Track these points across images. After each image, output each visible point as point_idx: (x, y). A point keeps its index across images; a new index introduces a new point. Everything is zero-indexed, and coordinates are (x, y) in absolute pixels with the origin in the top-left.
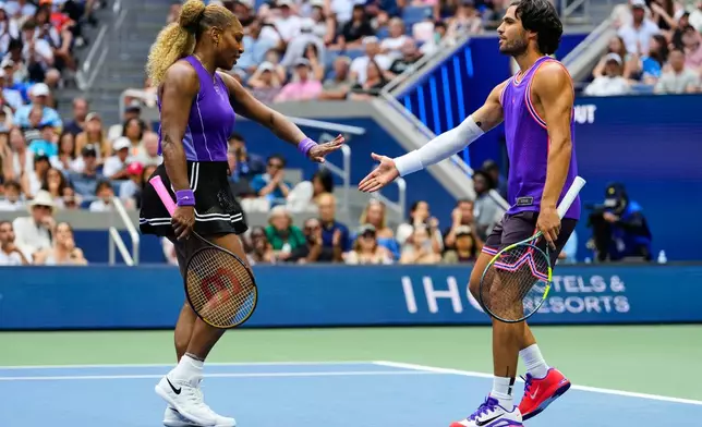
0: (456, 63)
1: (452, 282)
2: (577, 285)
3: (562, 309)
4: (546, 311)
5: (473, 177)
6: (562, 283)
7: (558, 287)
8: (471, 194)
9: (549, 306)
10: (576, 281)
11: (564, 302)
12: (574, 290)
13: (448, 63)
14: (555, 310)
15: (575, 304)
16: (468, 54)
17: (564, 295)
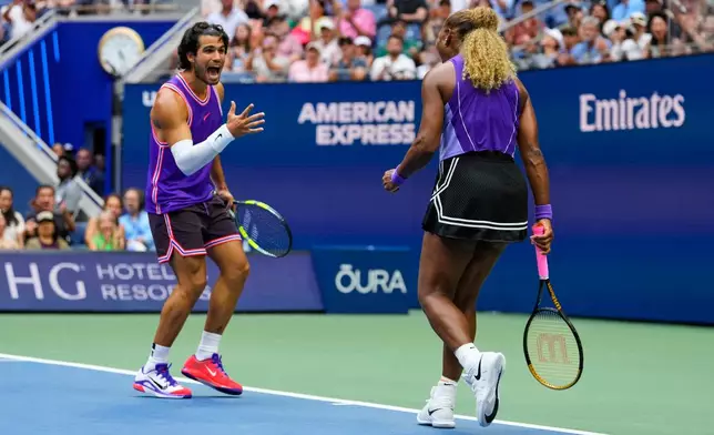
0: (43, 45)
1: (34, 268)
2: (161, 273)
3: (145, 297)
4: (129, 298)
5: (57, 163)
6: (144, 271)
7: (140, 275)
8: (56, 180)
9: (132, 293)
10: (160, 270)
11: (147, 290)
12: (158, 278)
13: (36, 47)
14: (137, 297)
15: (157, 292)
16: (55, 37)
17: (146, 282)
